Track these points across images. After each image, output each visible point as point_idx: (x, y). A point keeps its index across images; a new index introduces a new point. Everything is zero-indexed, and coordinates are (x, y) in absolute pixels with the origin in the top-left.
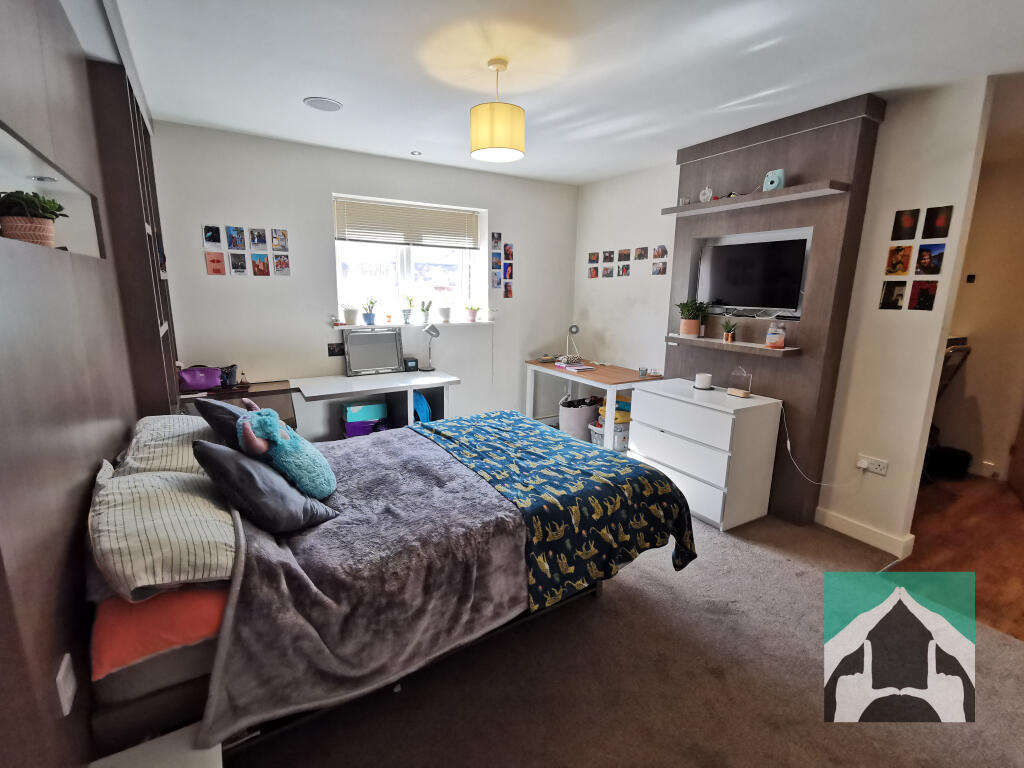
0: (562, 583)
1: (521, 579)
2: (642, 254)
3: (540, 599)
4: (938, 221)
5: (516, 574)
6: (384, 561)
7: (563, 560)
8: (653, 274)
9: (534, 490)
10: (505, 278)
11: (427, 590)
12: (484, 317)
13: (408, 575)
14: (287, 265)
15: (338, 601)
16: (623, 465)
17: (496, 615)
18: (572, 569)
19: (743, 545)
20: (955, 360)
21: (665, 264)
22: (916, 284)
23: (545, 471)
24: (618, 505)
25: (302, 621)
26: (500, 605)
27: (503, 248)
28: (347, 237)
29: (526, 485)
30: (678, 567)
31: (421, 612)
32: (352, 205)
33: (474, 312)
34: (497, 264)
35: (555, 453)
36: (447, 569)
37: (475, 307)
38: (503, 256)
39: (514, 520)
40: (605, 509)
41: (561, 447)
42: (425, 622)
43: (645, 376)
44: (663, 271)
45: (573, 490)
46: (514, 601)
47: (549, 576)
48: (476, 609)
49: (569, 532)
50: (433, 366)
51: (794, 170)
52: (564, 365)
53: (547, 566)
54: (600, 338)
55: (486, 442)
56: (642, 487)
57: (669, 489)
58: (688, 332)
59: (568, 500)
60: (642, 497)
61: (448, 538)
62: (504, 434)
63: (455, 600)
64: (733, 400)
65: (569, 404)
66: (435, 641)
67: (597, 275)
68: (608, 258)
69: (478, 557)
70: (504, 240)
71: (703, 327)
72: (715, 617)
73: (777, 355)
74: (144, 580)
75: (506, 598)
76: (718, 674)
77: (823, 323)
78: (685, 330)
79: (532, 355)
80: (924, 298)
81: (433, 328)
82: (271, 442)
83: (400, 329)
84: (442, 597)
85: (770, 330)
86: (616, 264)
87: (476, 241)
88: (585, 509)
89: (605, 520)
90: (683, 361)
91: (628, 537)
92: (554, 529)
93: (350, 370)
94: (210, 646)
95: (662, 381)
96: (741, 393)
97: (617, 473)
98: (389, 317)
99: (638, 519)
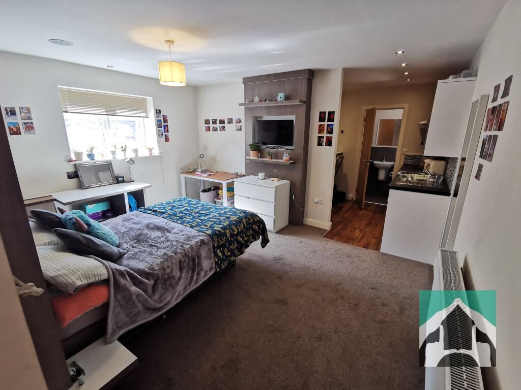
0: (226, 259)
1: (213, 260)
2: (230, 121)
3: (220, 267)
4: (331, 115)
5: (211, 258)
6: (162, 263)
7: (226, 250)
8: (236, 130)
9: (210, 227)
10: (165, 132)
11: (181, 269)
12: (156, 152)
13: (173, 266)
14: (33, 128)
15: (149, 280)
16: (241, 213)
17: (205, 275)
18: (229, 253)
19: (282, 236)
20: (339, 161)
21: (241, 126)
22: (327, 137)
23: (211, 219)
24: (242, 227)
25: (138, 289)
26: (206, 271)
27: (162, 117)
28: (69, 110)
29: (206, 226)
30: (263, 247)
31: (180, 278)
32: (69, 92)
33: (151, 150)
34: (160, 125)
35: (212, 212)
36: (187, 261)
37: (151, 148)
38: (162, 121)
39: (207, 239)
40: (238, 229)
41: (213, 209)
42: (182, 281)
43: (238, 176)
44: (240, 130)
45: (225, 224)
46: (211, 269)
47: (222, 257)
48: (198, 274)
49: (227, 240)
50: (133, 179)
51: (287, 93)
52: (200, 173)
53: (221, 254)
54: (214, 159)
55: (180, 212)
56: (249, 219)
57: (258, 219)
58: (254, 156)
59: (224, 228)
60: (250, 223)
61: (184, 250)
62: (186, 208)
63: (190, 272)
64: (273, 182)
65: (204, 191)
66: (185, 289)
67: (209, 130)
68: (215, 122)
69: (197, 255)
70: (162, 113)
71: (259, 154)
72: (277, 261)
73: (287, 164)
74: (79, 283)
75: (208, 269)
76: (280, 278)
77: (300, 151)
78: (253, 155)
79: (181, 169)
80: (329, 143)
81: (131, 159)
82: (89, 225)
83: (111, 161)
84: (186, 272)
85: (285, 155)
86: (218, 126)
87: (146, 113)
88: (231, 230)
89: (239, 233)
90: (252, 169)
91: (247, 238)
92: (222, 240)
93: (84, 186)
94: (106, 306)
95: (245, 177)
96: (276, 179)
97: (239, 216)
98: (102, 155)
99: (249, 231)
